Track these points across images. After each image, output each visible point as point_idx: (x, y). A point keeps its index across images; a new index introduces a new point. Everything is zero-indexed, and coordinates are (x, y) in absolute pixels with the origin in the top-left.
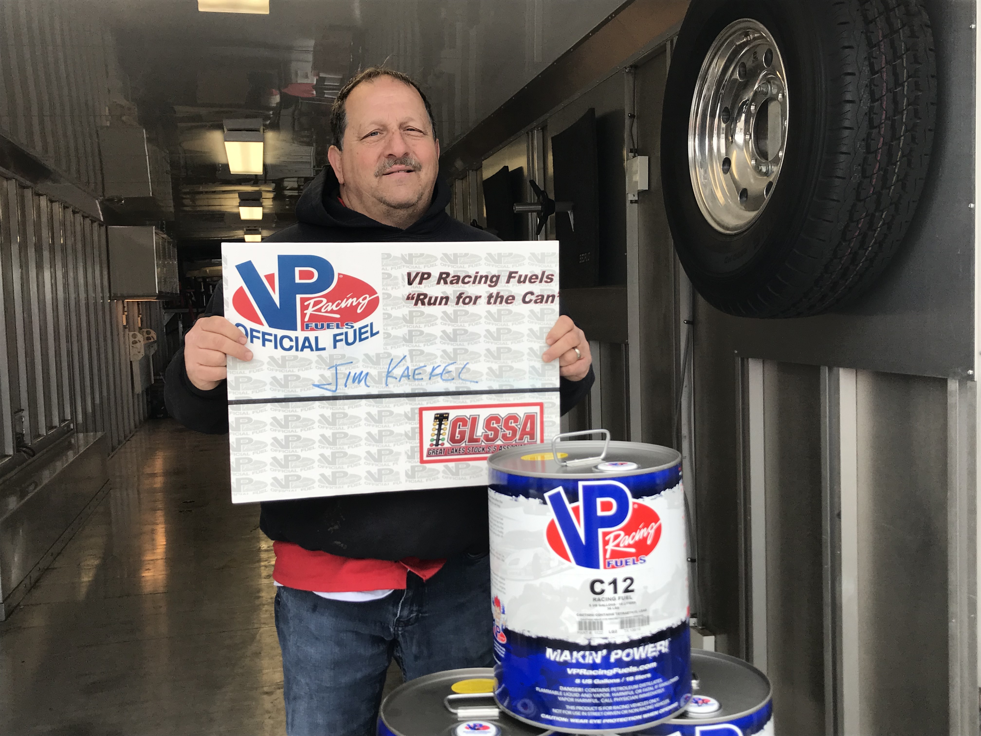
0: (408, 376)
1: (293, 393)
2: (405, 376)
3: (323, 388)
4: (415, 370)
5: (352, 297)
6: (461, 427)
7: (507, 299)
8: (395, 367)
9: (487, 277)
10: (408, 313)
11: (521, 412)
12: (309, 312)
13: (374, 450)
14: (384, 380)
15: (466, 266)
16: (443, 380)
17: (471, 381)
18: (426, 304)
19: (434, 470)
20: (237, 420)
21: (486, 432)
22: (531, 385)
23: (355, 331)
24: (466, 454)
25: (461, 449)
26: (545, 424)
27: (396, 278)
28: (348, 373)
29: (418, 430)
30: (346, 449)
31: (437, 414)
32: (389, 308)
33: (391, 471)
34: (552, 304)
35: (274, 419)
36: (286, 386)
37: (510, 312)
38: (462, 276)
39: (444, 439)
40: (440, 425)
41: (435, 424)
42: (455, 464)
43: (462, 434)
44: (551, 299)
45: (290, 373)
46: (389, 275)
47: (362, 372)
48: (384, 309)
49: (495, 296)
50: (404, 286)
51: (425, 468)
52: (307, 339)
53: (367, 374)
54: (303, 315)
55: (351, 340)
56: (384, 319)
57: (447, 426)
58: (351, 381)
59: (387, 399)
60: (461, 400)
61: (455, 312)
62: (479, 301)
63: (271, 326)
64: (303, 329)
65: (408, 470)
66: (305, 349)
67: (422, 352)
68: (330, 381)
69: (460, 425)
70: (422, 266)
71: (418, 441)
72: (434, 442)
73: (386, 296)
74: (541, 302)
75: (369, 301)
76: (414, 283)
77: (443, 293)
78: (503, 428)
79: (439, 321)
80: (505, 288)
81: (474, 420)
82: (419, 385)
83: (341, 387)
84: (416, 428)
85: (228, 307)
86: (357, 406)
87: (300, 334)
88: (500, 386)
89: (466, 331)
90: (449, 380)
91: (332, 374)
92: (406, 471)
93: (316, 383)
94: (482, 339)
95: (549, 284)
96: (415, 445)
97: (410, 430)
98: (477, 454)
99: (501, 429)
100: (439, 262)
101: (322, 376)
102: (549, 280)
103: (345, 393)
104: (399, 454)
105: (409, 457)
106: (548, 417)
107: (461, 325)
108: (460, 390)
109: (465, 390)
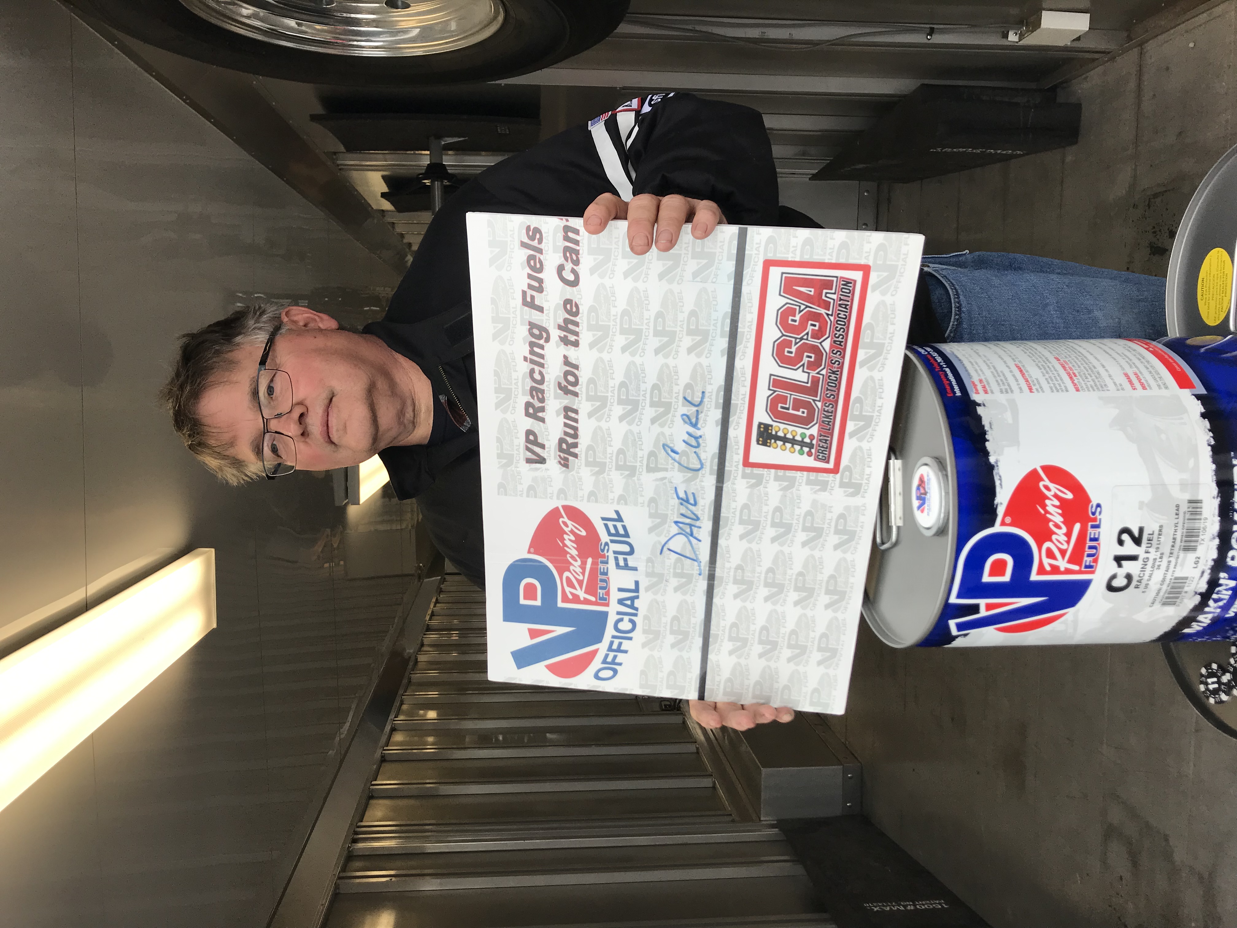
5: (563, 540)
6: (787, 406)
7: (569, 312)
9: (532, 345)
10: (588, 469)
11: (776, 302)
12: (582, 594)
13: (801, 536)
15: (514, 375)
18: (576, 441)
19: (853, 455)
21: (803, 365)
22: (729, 281)
23: (612, 541)
24: (837, 402)
25: (826, 409)
26: (807, 258)
27: (535, 480)
29: (781, 473)
30: (792, 572)
31: (758, 441)
32: (581, 493)
33: (842, 516)
35: (731, 653)
36: (685, 634)
37: (592, 309)
38: (529, 383)
39: (803, 435)
40: (777, 438)
41: (775, 445)
42: (850, 420)
43: (798, 404)
44: (571, 235)
45: (668, 627)
46: (531, 488)
48: (582, 500)
49: (565, 333)
50: (547, 469)
51: (848, 468)
52: (621, 602)
55: (626, 548)
56: (596, 501)
57: (781, 428)
59: (723, 510)
60: (740, 402)
61: (589, 398)
62: (572, 360)
63: (599, 640)
64: (607, 605)
65: (845, 492)
66: (636, 605)
69: (782, 408)
70: (516, 442)
71: (798, 474)
73: (562, 495)
74: (577, 252)
76: (542, 455)
77: (558, 415)
78: (800, 337)
79: (603, 424)
80: (551, 315)
84: (776, 473)
85: (571, 684)
86: (728, 552)
87: (613, 609)
88: (722, 336)
89: (623, 385)
92: (846, 496)
94: (638, 359)
95: (544, 235)
96: (805, 479)
97: (777, 483)
98: (840, 383)
100: (509, 417)
102: (538, 236)
103: (706, 563)
104: (815, 502)
105: (824, 489)
106: (794, 251)
107: (612, 392)
108: (722, 401)
109: (722, 393)
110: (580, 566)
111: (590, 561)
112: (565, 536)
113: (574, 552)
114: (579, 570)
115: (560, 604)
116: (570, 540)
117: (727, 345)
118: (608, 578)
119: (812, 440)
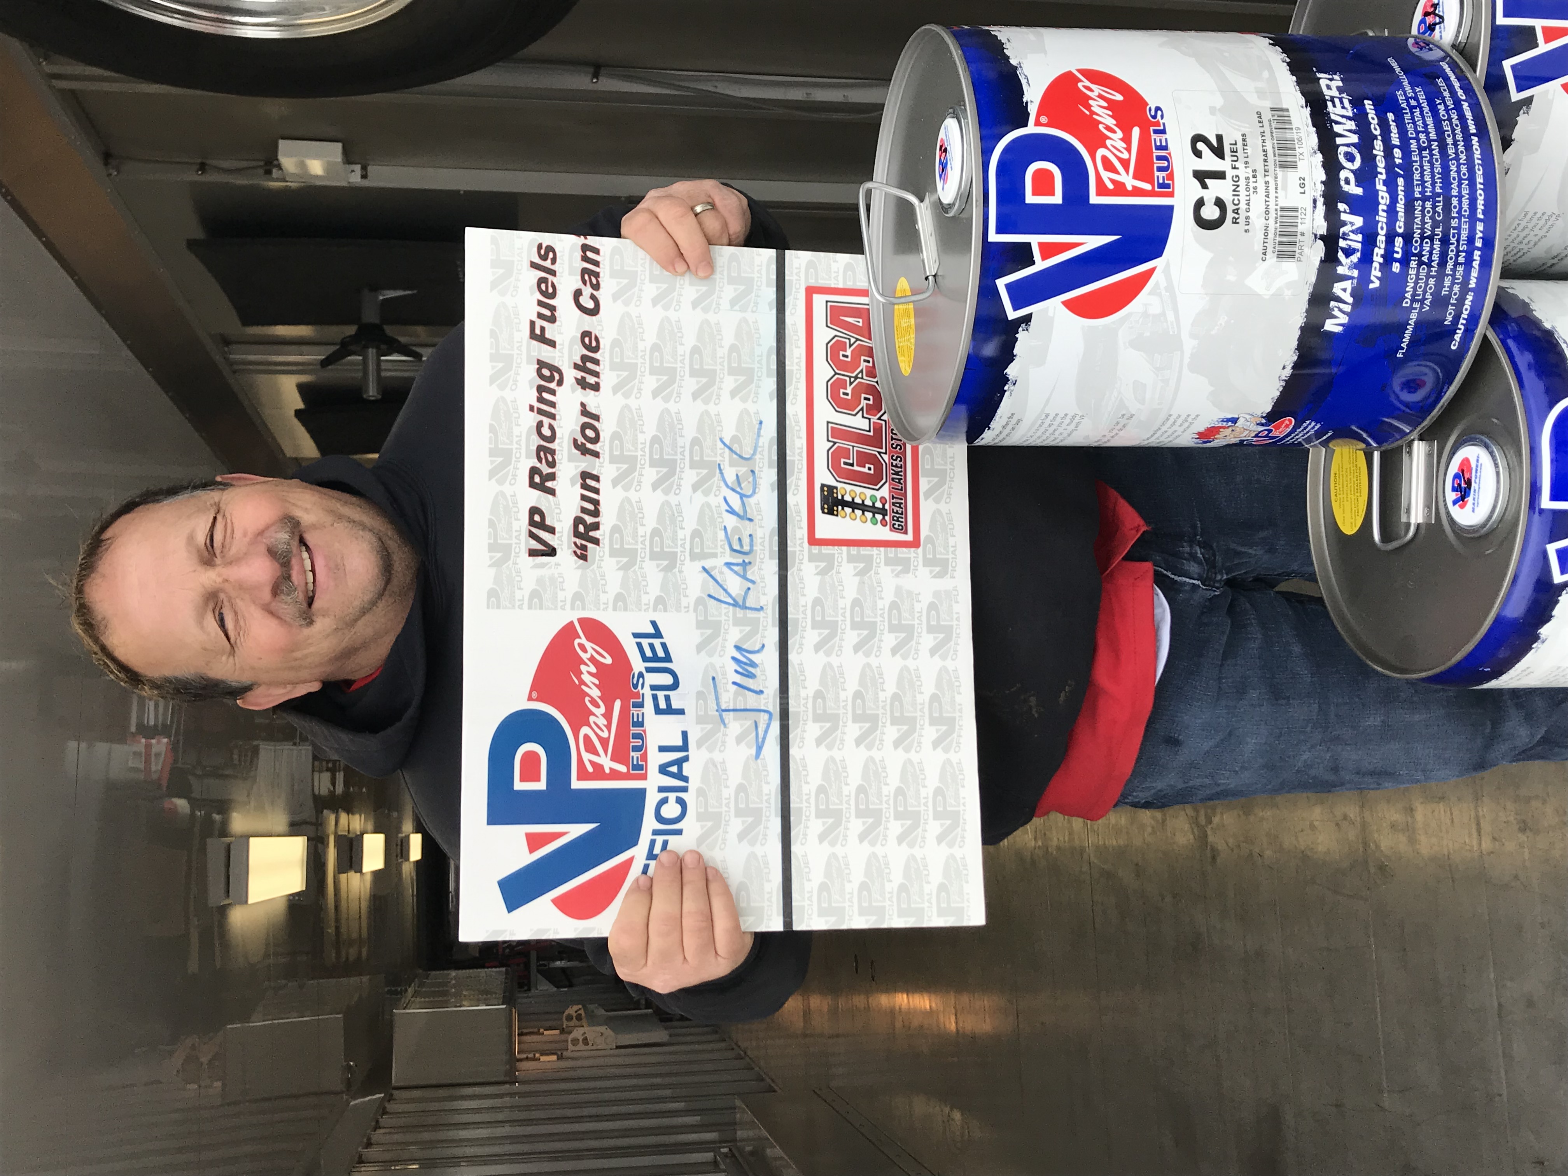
0: (744, 565)
1: (773, 801)
2: (745, 570)
3: (764, 738)
4: (733, 550)
5: (579, 673)
6: (851, 461)
7: (588, 348)
8: (725, 590)
9: (540, 389)
10: (614, 560)
11: (823, 334)
12: (607, 764)
13: (889, 640)
14: (750, 614)
15: (516, 431)
16: (754, 492)
17: (759, 435)
18: (596, 520)
19: (933, 521)
20: (822, 913)
21: (862, 409)
22: (771, 310)
23: (649, 670)
24: (904, 454)
25: (895, 463)
26: (850, 285)
27: (540, 581)
28: (736, 687)
29: (854, 550)
30: (885, 695)
31: (823, 509)
32: (603, 598)
33: (932, 606)
34: (601, 253)
35: (822, 838)
36: (757, 814)
37: (616, 343)
38: (537, 441)
39: (873, 498)
40: (844, 504)
41: (842, 513)
42: (923, 476)
43: (863, 459)
44: (590, 254)
45: (732, 805)
46: (535, 594)
47: (734, 658)
48: (605, 609)
49: (583, 374)
50: (558, 564)
51: (929, 539)
52: (663, 769)
53: (738, 648)
54: (614, 775)
55: (667, 679)
56: (626, 609)
57: (848, 491)
58: (751, 680)
59: (790, 609)
60: (797, 457)
61: (613, 460)
62: (591, 409)
63: (633, 842)
64: (644, 777)
65: (931, 572)
66: (685, 773)
67: (696, 534)
68: (749, 723)
69: (845, 463)
70: (516, 525)
71: (875, 551)
72: (879, 517)
73: (578, 602)
74: (597, 275)
75: (588, 639)
76: (551, 543)
77: (573, 484)
78: (854, 375)
79: (633, 495)
80: (566, 351)
81: (836, 432)
82: (762, 544)
83: (763, 702)
84: (848, 552)
85: (593, 929)
86: (802, 671)
87: (653, 783)
88: (769, 376)
89: (655, 440)
90: (755, 480)
91: (735, 719)
92: (934, 577)
93: (753, 751)
94: (672, 406)
95: (558, 254)
96: (883, 557)
97: (852, 565)
99: (856, 378)
100: (507, 489)
101: (739, 740)
102: (551, 255)
103: (775, 695)
104: (898, 590)
105: (906, 570)
106: (836, 278)
107: (643, 450)
108: (776, 458)
109: (775, 447)
110: (602, 715)
111: (618, 704)
112: (583, 668)
113: (595, 693)
114: (602, 721)
115: (576, 784)
116: (589, 673)
117: (775, 386)
118: (644, 731)
119: (884, 505)
